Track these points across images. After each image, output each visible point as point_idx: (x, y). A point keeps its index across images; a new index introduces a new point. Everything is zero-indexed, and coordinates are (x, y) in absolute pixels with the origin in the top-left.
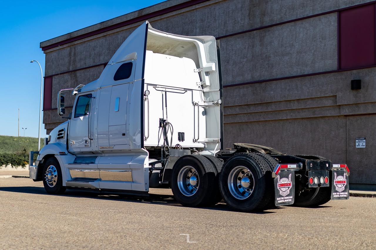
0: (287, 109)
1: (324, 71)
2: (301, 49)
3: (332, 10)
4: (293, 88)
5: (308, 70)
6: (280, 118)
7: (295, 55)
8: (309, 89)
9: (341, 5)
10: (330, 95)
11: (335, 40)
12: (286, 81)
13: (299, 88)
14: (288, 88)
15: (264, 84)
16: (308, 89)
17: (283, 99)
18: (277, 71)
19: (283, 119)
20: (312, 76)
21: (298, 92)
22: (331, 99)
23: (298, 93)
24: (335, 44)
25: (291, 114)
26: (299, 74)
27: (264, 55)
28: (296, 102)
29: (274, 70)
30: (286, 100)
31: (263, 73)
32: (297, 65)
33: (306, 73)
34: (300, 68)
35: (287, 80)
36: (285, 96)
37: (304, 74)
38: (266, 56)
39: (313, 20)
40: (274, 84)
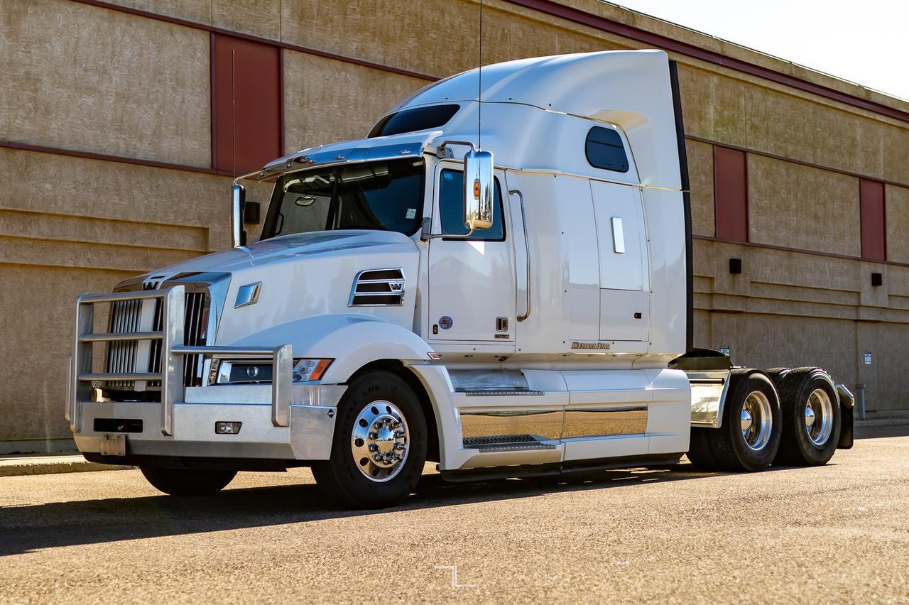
0: (83, 240)
1: (181, 163)
2: (126, 90)
3: (197, 21)
4: (107, 188)
5: (143, 151)
6: (58, 263)
7: (111, 101)
8: (149, 199)
9: (216, 20)
10: (196, 226)
11: (204, 96)
12: (88, 164)
13: (125, 192)
14: (94, 184)
15: (20, 155)
16: (147, 198)
17: (80, 212)
18: (61, 130)
19: (66, 265)
20: (156, 170)
21: (121, 202)
22: (191, 236)
23: (121, 204)
24: (205, 106)
25: (89, 256)
26: (121, 154)
27: (22, 71)
28: (108, 227)
29: (54, 125)
30: (89, 215)
31: (17, 121)
32: (116, 129)
33: (140, 157)
34: (124, 139)
35: (92, 161)
36: (85, 205)
37: (134, 158)
38: (28, 73)
39: (158, 27)
40: (53, 162)
